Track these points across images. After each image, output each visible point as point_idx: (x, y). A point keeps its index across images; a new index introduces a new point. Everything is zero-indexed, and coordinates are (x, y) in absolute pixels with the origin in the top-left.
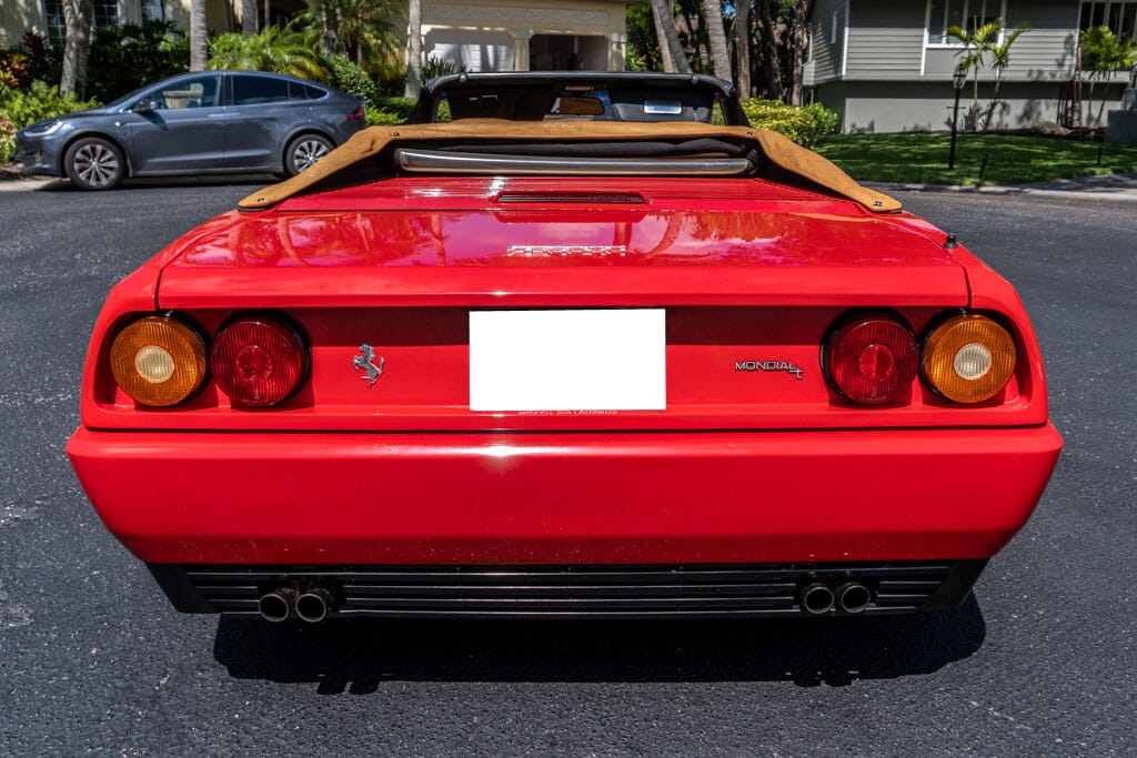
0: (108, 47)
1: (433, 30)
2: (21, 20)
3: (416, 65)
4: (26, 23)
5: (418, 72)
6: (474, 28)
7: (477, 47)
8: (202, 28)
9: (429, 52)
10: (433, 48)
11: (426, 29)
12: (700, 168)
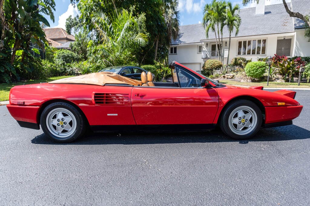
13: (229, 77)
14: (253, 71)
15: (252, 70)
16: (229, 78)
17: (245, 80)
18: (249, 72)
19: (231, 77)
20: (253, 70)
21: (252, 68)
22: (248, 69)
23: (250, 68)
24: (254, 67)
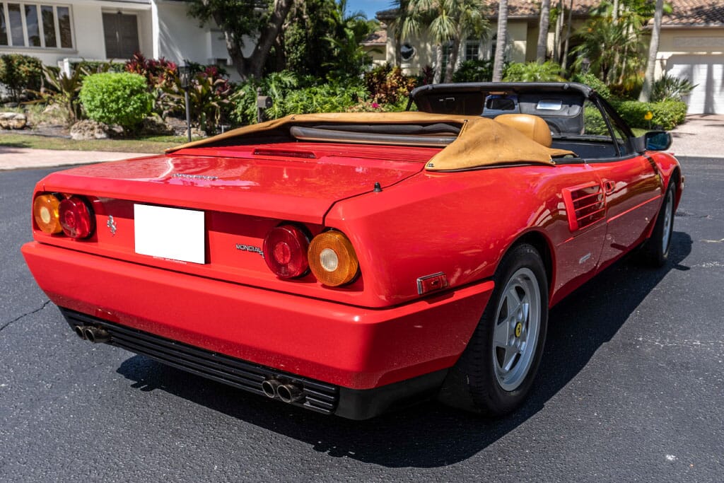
0: (467, 73)
1: (673, 56)
2: (427, 59)
3: (649, 80)
4: (430, 60)
5: (650, 84)
6: (705, 53)
7: (705, 66)
8: (501, 60)
9: (669, 70)
10: (672, 68)
11: (667, 55)
12: (437, 142)
13: (14, 123)
14: (117, 104)
15: (112, 101)
16: (14, 128)
17: (86, 134)
18: (103, 105)
19: (20, 125)
20: (116, 101)
21: (111, 93)
22: (98, 98)
23: (104, 93)
24: (115, 90)
